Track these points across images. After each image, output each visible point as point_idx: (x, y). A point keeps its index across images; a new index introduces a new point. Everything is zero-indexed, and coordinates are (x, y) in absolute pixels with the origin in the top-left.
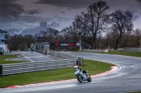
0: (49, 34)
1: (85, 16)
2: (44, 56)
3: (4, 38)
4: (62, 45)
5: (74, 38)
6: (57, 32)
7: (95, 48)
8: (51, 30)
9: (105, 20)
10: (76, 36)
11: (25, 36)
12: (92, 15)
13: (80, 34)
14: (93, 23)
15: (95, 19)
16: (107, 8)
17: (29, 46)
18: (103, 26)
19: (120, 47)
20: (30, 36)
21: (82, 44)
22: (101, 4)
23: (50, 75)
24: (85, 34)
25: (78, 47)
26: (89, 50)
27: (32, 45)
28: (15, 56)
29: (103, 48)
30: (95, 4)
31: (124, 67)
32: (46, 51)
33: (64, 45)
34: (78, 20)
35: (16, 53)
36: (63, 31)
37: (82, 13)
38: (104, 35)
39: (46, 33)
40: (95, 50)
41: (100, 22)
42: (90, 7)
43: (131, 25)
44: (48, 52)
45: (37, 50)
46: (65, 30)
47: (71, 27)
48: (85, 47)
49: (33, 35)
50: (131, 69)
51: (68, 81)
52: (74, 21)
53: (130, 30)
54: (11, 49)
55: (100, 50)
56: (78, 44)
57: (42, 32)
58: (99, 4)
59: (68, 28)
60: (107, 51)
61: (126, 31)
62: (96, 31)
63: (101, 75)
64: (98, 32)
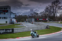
0: (34, 15)
1: (50, 7)
2: (32, 24)
3: (14, 17)
4: (40, 19)
6: (38, 14)
7: (54, 21)
8: (35, 13)
9: (59, 9)
10: (46, 16)
11: (24, 16)
12: (53, 6)
13: (48, 15)
14: (53, 10)
15: (55, 8)
16: (60, 3)
18: (58, 11)
24: (50, 15)
25: (47, 21)
26: (52, 22)
27: (27, 19)
28: (19, 24)
29: (58, 21)
30: (54, 1)
32: (33, 22)
33: (41, 19)
34: (47, 8)
35: (20, 23)
36: (40, 13)
37: (49, 5)
38: (58, 15)
39: (33, 14)
40: (55, 22)
41: (57, 9)
42: (52, 3)
45: (29, 22)
46: (41, 13)
47: (44, 12)
48: (50, 20)
49: (27, 15)
51: (43, 35)
52: (45, 9)
54: (17, 21)
55: (57, 22)
56: (47, 19)
57: (31, 14)
58: (56, 1)
59: (42, 12)
60: (60, 22)
63: (57, 33)
64: (56, 14)
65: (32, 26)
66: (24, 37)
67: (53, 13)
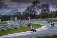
0: (17, 14)
1: (31, 6)
5: (27, 15)
6: (20, 13)
8: (18, 12)
11: (8, 15)
12: (33, 6)
13: (29, 13)
14: (34, 9)
15: (35, 8)
16: (39, 3)
17: (9, 19)
19: (45, 18)
20: (10, 15)
21: (30, 18)
22: (37, 2)
23: (18, 30)
24: (31, 13)
26: (33, 20)
29: (38, 19)
31: (47, 26)
32: (16, 21)
33: (23, 18)
35: (4, 22)
40: (35, 20)
41: (37, 9)
42: (33, 3)
43: (49, 9)
44: (17, 21)
46: (23, 12)
47: (25, 11)
50: (49, 27)
51: (25, 32)
53: (48, 11)
55: (37, 20)
56: (28, 18)
57: (14, 13)
58: (36, 1)
60: (40, 20)
61: (47, 12)
62: (35, 12)
63: (38, 29)
64: (36, 12)
65: (16, 24)
66: (9, 35)
67: (34, 12)
